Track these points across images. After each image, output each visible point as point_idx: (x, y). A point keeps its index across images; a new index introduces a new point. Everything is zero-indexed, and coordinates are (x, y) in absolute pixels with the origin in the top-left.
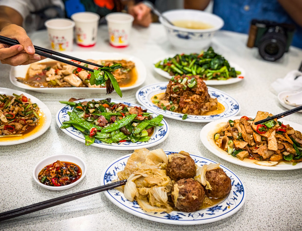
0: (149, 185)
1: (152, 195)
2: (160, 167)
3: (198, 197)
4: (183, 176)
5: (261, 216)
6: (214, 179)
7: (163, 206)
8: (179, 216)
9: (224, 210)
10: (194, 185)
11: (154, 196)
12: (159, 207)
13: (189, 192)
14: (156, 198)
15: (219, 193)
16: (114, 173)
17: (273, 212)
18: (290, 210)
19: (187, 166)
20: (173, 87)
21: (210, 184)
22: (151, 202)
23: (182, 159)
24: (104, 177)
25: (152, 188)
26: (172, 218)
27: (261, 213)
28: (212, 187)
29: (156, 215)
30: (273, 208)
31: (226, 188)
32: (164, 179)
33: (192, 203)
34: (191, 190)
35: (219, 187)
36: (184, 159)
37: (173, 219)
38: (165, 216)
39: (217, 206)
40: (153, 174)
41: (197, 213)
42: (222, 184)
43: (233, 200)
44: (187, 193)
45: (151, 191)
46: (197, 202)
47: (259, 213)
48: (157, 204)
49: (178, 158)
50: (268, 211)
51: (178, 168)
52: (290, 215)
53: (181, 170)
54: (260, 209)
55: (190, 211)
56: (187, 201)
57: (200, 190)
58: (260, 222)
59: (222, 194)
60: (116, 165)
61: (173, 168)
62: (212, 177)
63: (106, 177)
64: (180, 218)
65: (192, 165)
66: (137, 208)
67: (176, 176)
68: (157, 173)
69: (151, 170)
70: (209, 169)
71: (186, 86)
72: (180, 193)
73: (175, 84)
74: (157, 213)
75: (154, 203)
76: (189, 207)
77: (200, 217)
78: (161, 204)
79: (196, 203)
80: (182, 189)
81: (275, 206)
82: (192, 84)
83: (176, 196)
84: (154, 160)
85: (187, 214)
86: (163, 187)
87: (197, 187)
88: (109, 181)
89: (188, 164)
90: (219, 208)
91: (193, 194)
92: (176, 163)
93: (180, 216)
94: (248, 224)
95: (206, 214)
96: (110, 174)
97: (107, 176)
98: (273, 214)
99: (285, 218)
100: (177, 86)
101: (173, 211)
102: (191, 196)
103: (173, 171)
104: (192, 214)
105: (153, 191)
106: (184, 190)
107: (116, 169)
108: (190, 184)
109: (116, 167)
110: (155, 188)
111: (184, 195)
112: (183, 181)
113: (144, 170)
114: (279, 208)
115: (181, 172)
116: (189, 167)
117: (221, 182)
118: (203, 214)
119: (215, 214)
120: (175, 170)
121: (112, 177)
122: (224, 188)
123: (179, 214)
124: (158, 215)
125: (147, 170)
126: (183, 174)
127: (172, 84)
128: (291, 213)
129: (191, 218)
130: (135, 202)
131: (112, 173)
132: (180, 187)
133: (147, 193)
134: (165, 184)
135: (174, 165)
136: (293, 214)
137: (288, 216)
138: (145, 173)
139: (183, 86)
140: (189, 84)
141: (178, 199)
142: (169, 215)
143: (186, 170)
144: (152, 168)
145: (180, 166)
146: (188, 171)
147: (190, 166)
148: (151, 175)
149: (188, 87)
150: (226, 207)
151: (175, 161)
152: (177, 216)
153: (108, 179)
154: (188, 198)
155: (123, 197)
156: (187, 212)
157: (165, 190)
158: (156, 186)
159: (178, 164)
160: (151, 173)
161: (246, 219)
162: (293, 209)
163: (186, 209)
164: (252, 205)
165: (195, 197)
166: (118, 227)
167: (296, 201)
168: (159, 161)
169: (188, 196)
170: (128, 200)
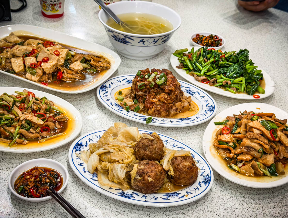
0: (112, 161)
1: (112, 170)
2: (130, 146)
3: (154, 179)
4: (147, 157)
5: (223, 210)
6: (178, 165)
7: (120, 183)
8: (132, 195)
9: (181, 198)
10: (153, 168)
11: (113, 171)
12: (116, 183)
13: (146, 174)
14: (115, 174)
15: (181, 180)
16: (86, 144)
17: (238, 208)
18: (258, 209)
19: (153, 148)
20: (138, 83)
21: (173, 170)
22: (109, 177)
23: (149, 140)
24: (75, 146)
25: (113, 164)
26: (124, 195)
27: (224, 208)
28: (174, 173)
29: (110, 190)
30: (240, 205)
31: (189, 176)
32: (128, 157)
33: (147, 184)
34: (148, 172)
35: (181, 174)
36: (152, 141)
37: (125, 197)
38: (119, 192)
39: (175, 193)
40: (120, 150)
41: (152, 196)
42: (184, 172)
43: (194, 190)
44: (144, 174)
45: (111, 167)
46: (153, 184)
47: (222, 207)
48: (115, 180)
49: (146, 139)
50: (233, 206)
51: (144, 148)
52: (255, 214)
53: (146, 151)
54: (226, 203)
55: (145, 192)
56: (143, 182)
57: (159, 173)
58: (219, 215)
59: (185, 182)
60: (90, 137)
61: (139, 148)
62: (177, 163)
63: (76, 147)
64: (133, 197)
65: (159, 148)
66: (95, 180)
67: (140, 156)
68: (123, 151)
69: (119, 147)
70: (176, 155)
71: (153, 83)
72: (137, 173)
73: (141, 80)
74: (112, 188)
75: (112, 179)
76: (144, 188)
77: (153, 200)
78: (119, 181)
79: (152, 186)
80: (141, 169)
81: (242, 203)
82: (160, 81)
83: (133, 176)
84: (127, 137)
85: (141, 195)
86: (124, 165)
87: (157, 170)
88: (78, 151)
89: (155, 146)
90: (177, 195)
91: (149, 176)
92: (142, 143)
93: (134, 195)
94: (206, 216)
95: (161, 198)
96: (82, 144)
97: (78, 146)
98: (236, 211)
99: (248, 216)
100: (143, 83)
101: (129, 189)
102: (146, 177)
103: (138, 151)
104: (147, 195)
105: (113, 167)
106: (142, 171)
107: (90, 140)
108: (150, 165)
109: (90, 139)
110: (115, 165)
111: (140, 176)
112: (145, 162)
113: (113, 145)
114: (247, 205)
115: (146, 153)
116: (155, 149)
117: (184, 170)
118: (158, 197)
119: (169, 199)
120: (140, 150)
121: (82, 147)
122: (187, 176)
123: (134, 193)
124: (113, 191)
125: (115, 146)
126: (147, 155)
127: (137, 80)
128: (257, 212)
129: (144, 199)
130: (95, 175)
131: (84, 143)
132: (139, 167)
133: (107, 168)
134: (127, 162)
135: (140, 145)
136: (259, 214)
137: (253, 214)
138: (113, 149)
139: (150, 82)
140: (158, 80)
141: (135, 179)
142: (123, 193)
143: (151, 152)
144: (121, 145)
145: (146, 146)
146: (153, 153)
147: (157, 149)
148: (118, 151)
149: (156, 84)
150: (185, 195)
151: (142, 141)
152: (131, 194)
153: (78, 149)
154: (144, 179)
155: (85, 168)
156: (142, 193)
157: (125, 168)
158: (117, 162)
159: (144, 145)
160: (118, 149)
161: (206, 211)
162: (261, 209)
163: (141, 190)
164: (218, 198)
165: (150, 179)
166: (75, 198)
167: (268, 202)
168: (132, 140)
169: (144, 177)
170: (89, 172)
